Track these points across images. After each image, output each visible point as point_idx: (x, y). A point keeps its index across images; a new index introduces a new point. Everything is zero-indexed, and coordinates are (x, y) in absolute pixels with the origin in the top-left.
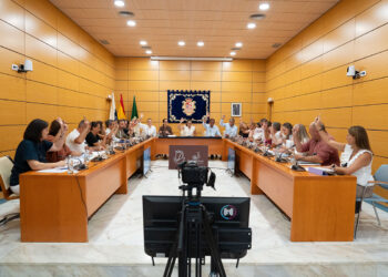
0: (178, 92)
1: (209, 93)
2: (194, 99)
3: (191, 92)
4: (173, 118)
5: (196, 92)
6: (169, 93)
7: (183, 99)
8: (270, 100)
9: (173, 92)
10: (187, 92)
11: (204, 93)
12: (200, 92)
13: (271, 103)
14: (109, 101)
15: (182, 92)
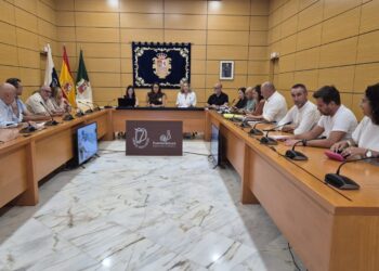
0: (146, 45)
1: (189, 46)
2: (169, 55)
3: (164, 46)
4: (141, 81)
5: (171, 46)
6: (134, 46)
7: (155, 54)
8: (274, 55)
9: (140, 45)
10: (158, 45)
11: (183, 46)
12: (177, 46)
13: (275, 60)
14: (44, 55)
15: (152, 45)
